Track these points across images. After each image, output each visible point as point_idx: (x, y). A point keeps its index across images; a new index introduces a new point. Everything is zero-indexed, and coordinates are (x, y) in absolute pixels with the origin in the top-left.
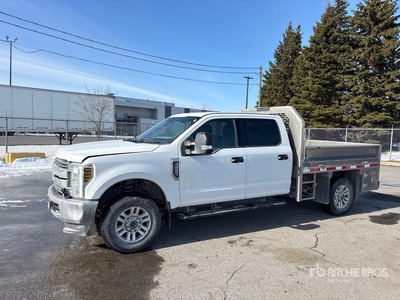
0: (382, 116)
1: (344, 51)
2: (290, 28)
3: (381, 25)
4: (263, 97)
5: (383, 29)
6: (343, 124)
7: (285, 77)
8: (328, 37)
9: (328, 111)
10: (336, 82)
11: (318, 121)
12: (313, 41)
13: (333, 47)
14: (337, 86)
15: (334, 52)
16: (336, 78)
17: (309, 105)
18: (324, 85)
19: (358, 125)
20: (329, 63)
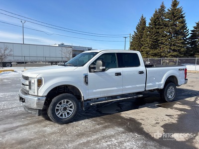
0: (175, 53)
1: (162, 28)
2: (142, 17)
3: (176, 18)
4: (131, 46)
5: (177, 19)
6: (161, 57)
7: (140, 38)
8: (155, 23)
9: (156, 51)
10: (159, 40)
11: (152, 55)
12: (150, 24)
13: (157, 27)
14: (159, 42)
15: (158, 29)
16: (159, 39)
17: (148, 49)
18: (154, 42)
19: (167, 57)
20: (156, 33)
